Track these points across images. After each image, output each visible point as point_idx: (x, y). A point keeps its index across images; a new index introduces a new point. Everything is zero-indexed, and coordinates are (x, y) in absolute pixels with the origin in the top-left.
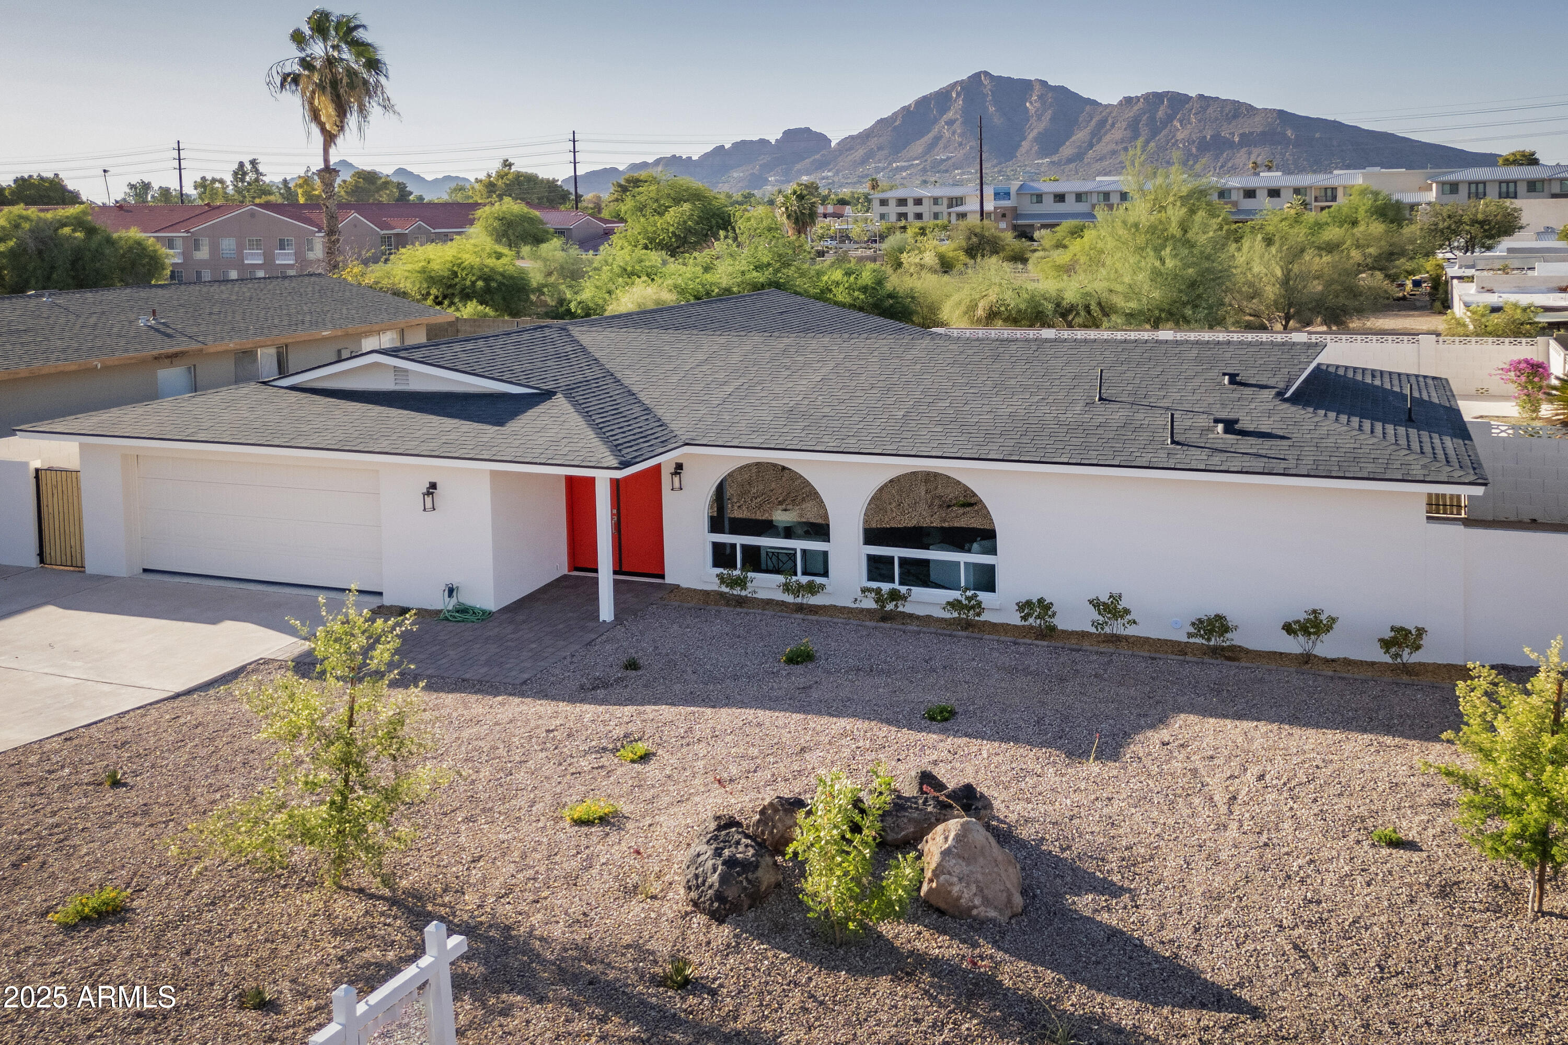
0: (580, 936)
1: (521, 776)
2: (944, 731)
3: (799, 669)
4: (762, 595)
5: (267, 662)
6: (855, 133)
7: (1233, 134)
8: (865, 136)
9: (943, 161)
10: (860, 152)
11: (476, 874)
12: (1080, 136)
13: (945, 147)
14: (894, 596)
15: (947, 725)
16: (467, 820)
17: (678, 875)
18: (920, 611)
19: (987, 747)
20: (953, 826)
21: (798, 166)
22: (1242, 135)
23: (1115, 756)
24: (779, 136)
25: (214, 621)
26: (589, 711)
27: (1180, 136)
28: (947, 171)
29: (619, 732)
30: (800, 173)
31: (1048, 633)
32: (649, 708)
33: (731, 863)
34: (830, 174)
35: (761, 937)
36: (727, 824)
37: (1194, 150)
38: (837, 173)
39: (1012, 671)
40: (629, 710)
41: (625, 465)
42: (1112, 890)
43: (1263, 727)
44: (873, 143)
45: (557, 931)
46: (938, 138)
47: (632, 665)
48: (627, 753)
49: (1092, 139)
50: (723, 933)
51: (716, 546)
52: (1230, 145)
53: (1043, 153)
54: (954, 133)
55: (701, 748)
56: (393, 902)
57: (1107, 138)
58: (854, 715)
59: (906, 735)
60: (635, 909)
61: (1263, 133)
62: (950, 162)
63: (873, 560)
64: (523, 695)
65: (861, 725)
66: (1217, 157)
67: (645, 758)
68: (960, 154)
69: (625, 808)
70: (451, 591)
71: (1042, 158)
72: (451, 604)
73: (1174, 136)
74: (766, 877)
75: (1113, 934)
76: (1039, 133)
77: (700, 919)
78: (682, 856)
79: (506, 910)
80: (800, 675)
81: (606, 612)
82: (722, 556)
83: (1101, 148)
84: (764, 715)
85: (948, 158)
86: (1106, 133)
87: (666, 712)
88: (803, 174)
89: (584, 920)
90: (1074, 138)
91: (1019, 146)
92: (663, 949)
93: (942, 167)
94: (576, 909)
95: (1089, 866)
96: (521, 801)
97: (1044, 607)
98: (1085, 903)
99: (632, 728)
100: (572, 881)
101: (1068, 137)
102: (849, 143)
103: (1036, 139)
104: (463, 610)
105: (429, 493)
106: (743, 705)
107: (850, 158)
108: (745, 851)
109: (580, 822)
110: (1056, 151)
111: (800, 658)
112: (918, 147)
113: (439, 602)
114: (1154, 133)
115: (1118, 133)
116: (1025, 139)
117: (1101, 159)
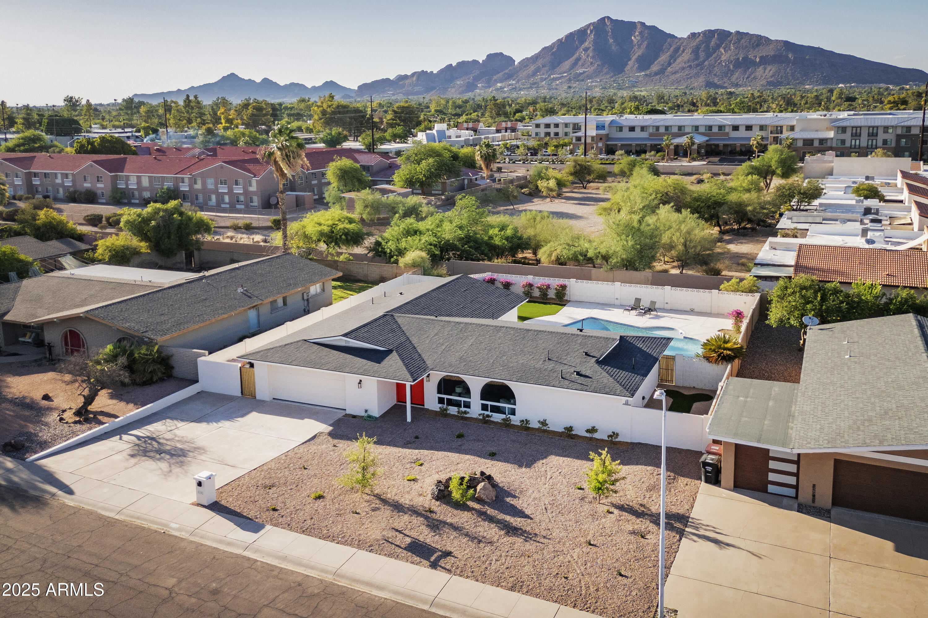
0: (411, 504)
1: (394, 469)
2: (492, 459)
3: (460, 439)
4: (452, 413)
5: (322, 433)
6: (529, 56)
7: (756, 57)
8: (536, 58)
9: (581, 74)
10: (532, 68)
11: (389, 491)
12: (663, 58)
13: (583, 65)
14: (488, 416)
15: (494, 457)
16: (385, 479)
17: (429, 492)
18: (495, 420)
19: (500, 464)
20: (483, 484)
21: (495, 77)
22: (762, 58)
23: (530, 467)
24: (484, 58)
25: (302, 419)
26: (407, 451)
27: (723, 58)
28: (583, 80)
29: (415, 458)
30: (497, 81)
31: (528, 429)
32: (422, 451)
33: (439, 490)
34: (514, 82)
35: (445, 504)
36: (440, 482)
37: (731, 67)
38: (518, 82)
39: (514, 441)
40: (417, 451)
41: (414, 380)
42: (515, 497)
43: (569, 459)
44: (540, 63)
45: (407, 502)
46: (578, 59)
47: (417, 437)
48: (417, 463)
49: (670, 60)
50: (438, 503)
51: (439, 398)
52: (753, 64)
53: (640, 69)
54: (588, 56)
55: (434, 463)
56: (374, 496)
57: (679, 60)
58: (471, 455)
59: (483, 460)
60: (421, 498)
61: (774, 56)
62: (585, 75)
63: (483, 405)
64: (390, 445)
65: (472, 457)
66: (745, 72)
67: (421, 465)
68: (591, 70)
69: (418, 477)
70: (366, 411)
71: (640, 72)
72: (366, 415)
73: (720, 58)
74: (446, 493)
75: (512, 505)
76: (639, 56)
77: (434, 500)
78: (430, 488)
79: (396, 498)
80: (460, 442)
81: (409, 419)
82: (441, 401)
83: (676, 66)
84: (450, 454)
85: (584, 72)
86: (678, 57)
87: (426, 452)
88: (498, 82)
89: (411, 500)
90: (659, 59)
91: (626, 64)
92: (426, 505)
93: (580, 78)
94: (410, 498)
95: (512, 492)
96: (395, 475)
97: (527, 421)
98: (508, 500)
99: (418, 457)
100: (408, 492)
101: (656, 59)
102: (526, 62)
103: (637, 60)
104: (370, 417)
105: (360, 383)
106: (445, 450)
107: (525, 72)
108: (442, 488)
109: (408, 480)
110: (648, 68)
111: (460, 436)
112: (567, 64)
113: (363, 414)
114: (708, 56)
115: (686, 56)
116: (630, 59)
117: (675, 73)
